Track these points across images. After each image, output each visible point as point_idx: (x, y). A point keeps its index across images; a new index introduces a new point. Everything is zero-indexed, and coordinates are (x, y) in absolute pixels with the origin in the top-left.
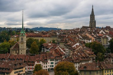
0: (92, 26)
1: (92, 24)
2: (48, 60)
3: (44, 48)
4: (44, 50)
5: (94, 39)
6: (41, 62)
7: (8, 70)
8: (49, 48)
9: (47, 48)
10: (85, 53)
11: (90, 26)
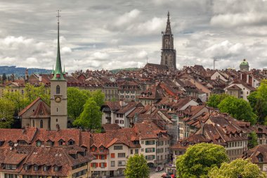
0: (166, 62)
1: (166, 58)
2: (140, 142)
3: (109, 113)
4: (109, 119)
5: (209, 92)
6: (124, 147)
7: (56, 169)
8: (126, 114)
9: (118, 112)
10: (230, 122)
11: (162, 62)
